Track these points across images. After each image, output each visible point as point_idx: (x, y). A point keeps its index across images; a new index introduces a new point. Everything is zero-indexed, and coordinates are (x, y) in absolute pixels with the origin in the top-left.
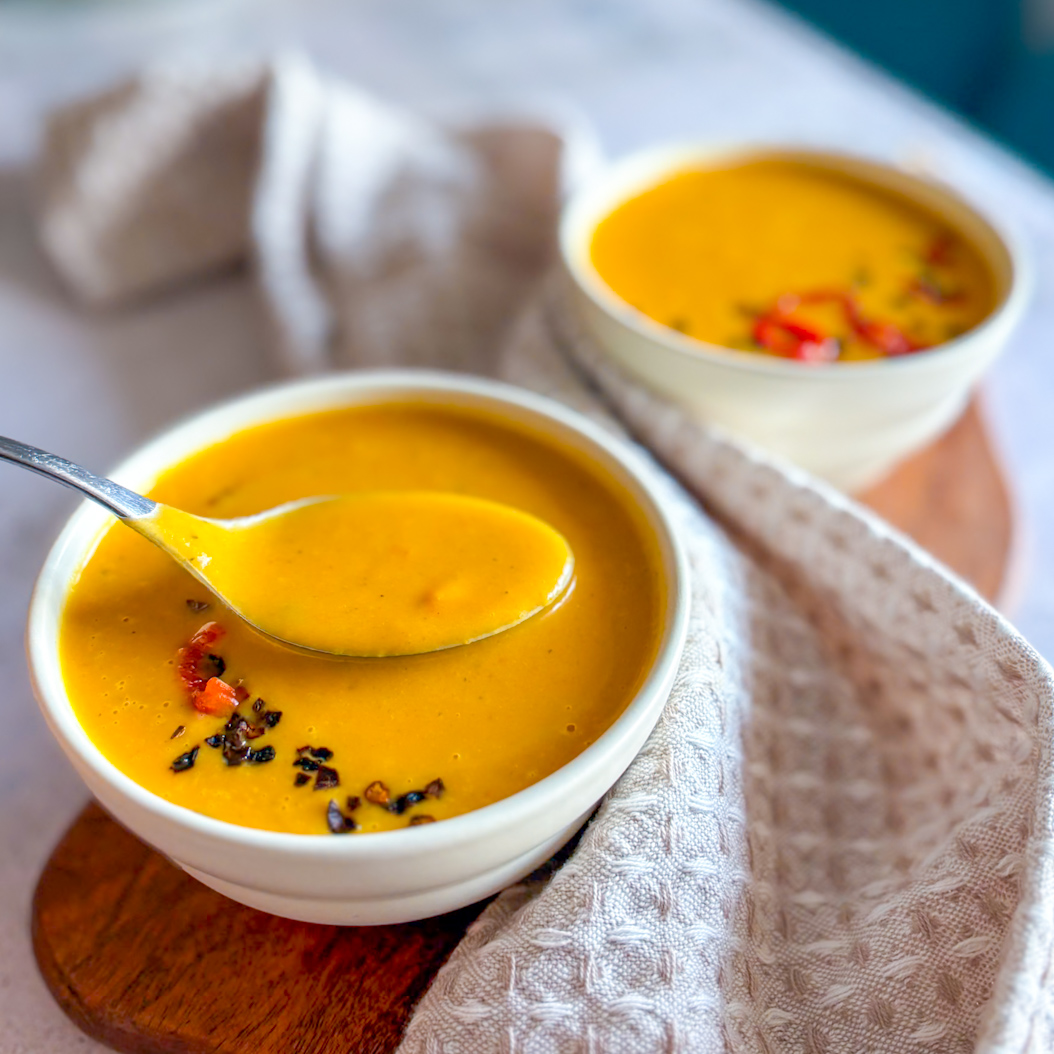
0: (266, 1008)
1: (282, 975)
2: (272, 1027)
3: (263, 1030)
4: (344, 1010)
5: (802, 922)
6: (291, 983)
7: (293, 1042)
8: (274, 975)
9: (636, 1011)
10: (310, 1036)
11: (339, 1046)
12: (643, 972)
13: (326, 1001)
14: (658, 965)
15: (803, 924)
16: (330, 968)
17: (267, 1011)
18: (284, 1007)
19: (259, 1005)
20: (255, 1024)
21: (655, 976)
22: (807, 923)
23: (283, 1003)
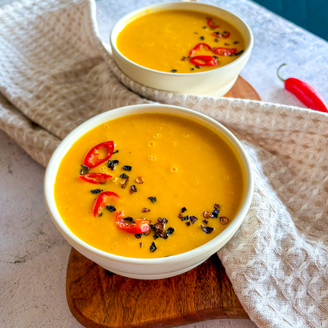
0: (165, 303)
1: (162, 292)
2: (170, 306)
3: (168, 308)
4: (185, 292)
5: (294, 205)
6: (166, 293)
7: (178, 307)
8: (160, 294)
9: (294, 251)
10: (181, 303)
11: (190, 301)
12: (288, 242)
13: (179, 292)
14: (290, 238)
15: (295, 206)
16: (173, 284)
17: (166, 303)
18: (169, 300)
19: (162, 303)
20: (165, 308)
21: (291, 241)
22: (296, 205)
23: (168, 298)
